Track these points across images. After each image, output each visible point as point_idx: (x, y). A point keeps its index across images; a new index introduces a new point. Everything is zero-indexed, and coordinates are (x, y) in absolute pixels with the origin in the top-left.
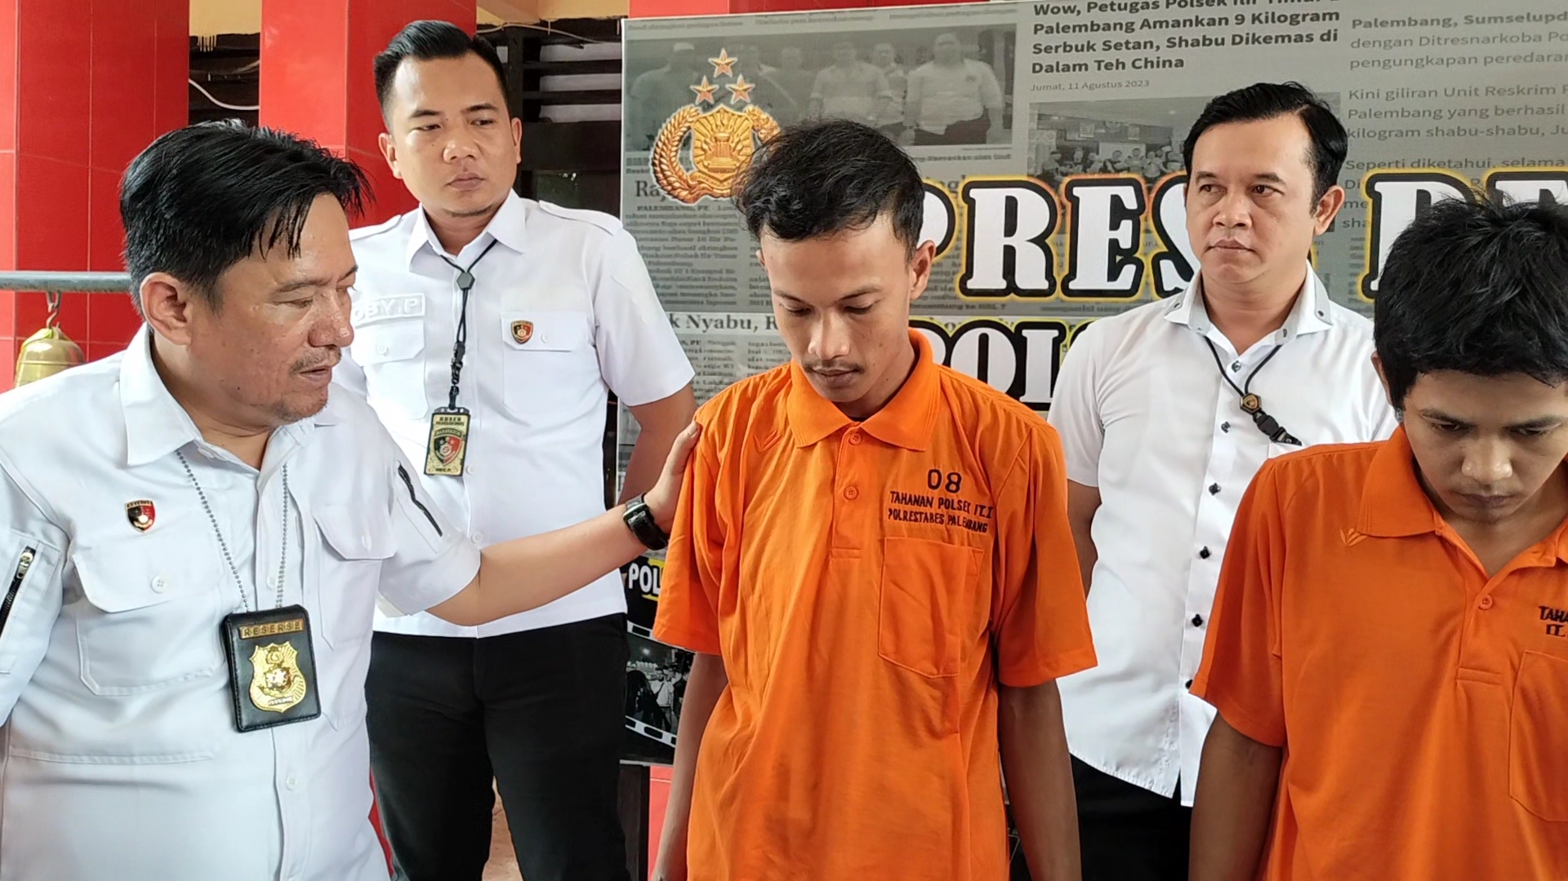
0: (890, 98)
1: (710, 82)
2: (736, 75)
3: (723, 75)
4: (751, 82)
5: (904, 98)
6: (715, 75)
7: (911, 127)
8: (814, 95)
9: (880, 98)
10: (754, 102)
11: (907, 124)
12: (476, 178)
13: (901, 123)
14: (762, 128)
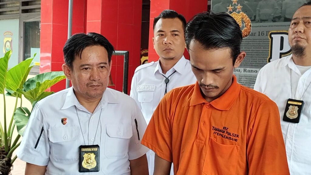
0: (277, 9)
1: (232, 6)
2: (238, 4)
3: (235, 4)
4: (242, 6)
5: (281, 9)
6: (233, 4)
7: (283, 17)
8: (258, 9)
9: (275, 9)
10: (242, 11)
11: (282, 16)
12: (171, 49)
13: (280, 16)
14: (244, 18)
